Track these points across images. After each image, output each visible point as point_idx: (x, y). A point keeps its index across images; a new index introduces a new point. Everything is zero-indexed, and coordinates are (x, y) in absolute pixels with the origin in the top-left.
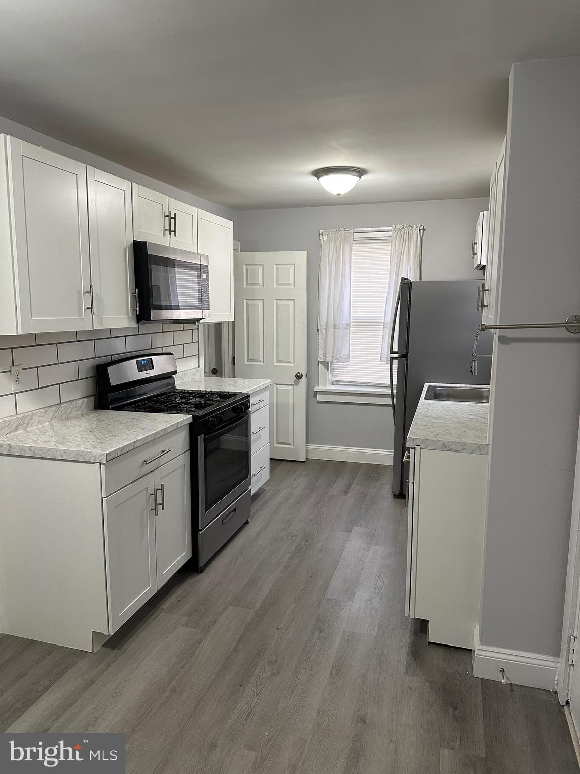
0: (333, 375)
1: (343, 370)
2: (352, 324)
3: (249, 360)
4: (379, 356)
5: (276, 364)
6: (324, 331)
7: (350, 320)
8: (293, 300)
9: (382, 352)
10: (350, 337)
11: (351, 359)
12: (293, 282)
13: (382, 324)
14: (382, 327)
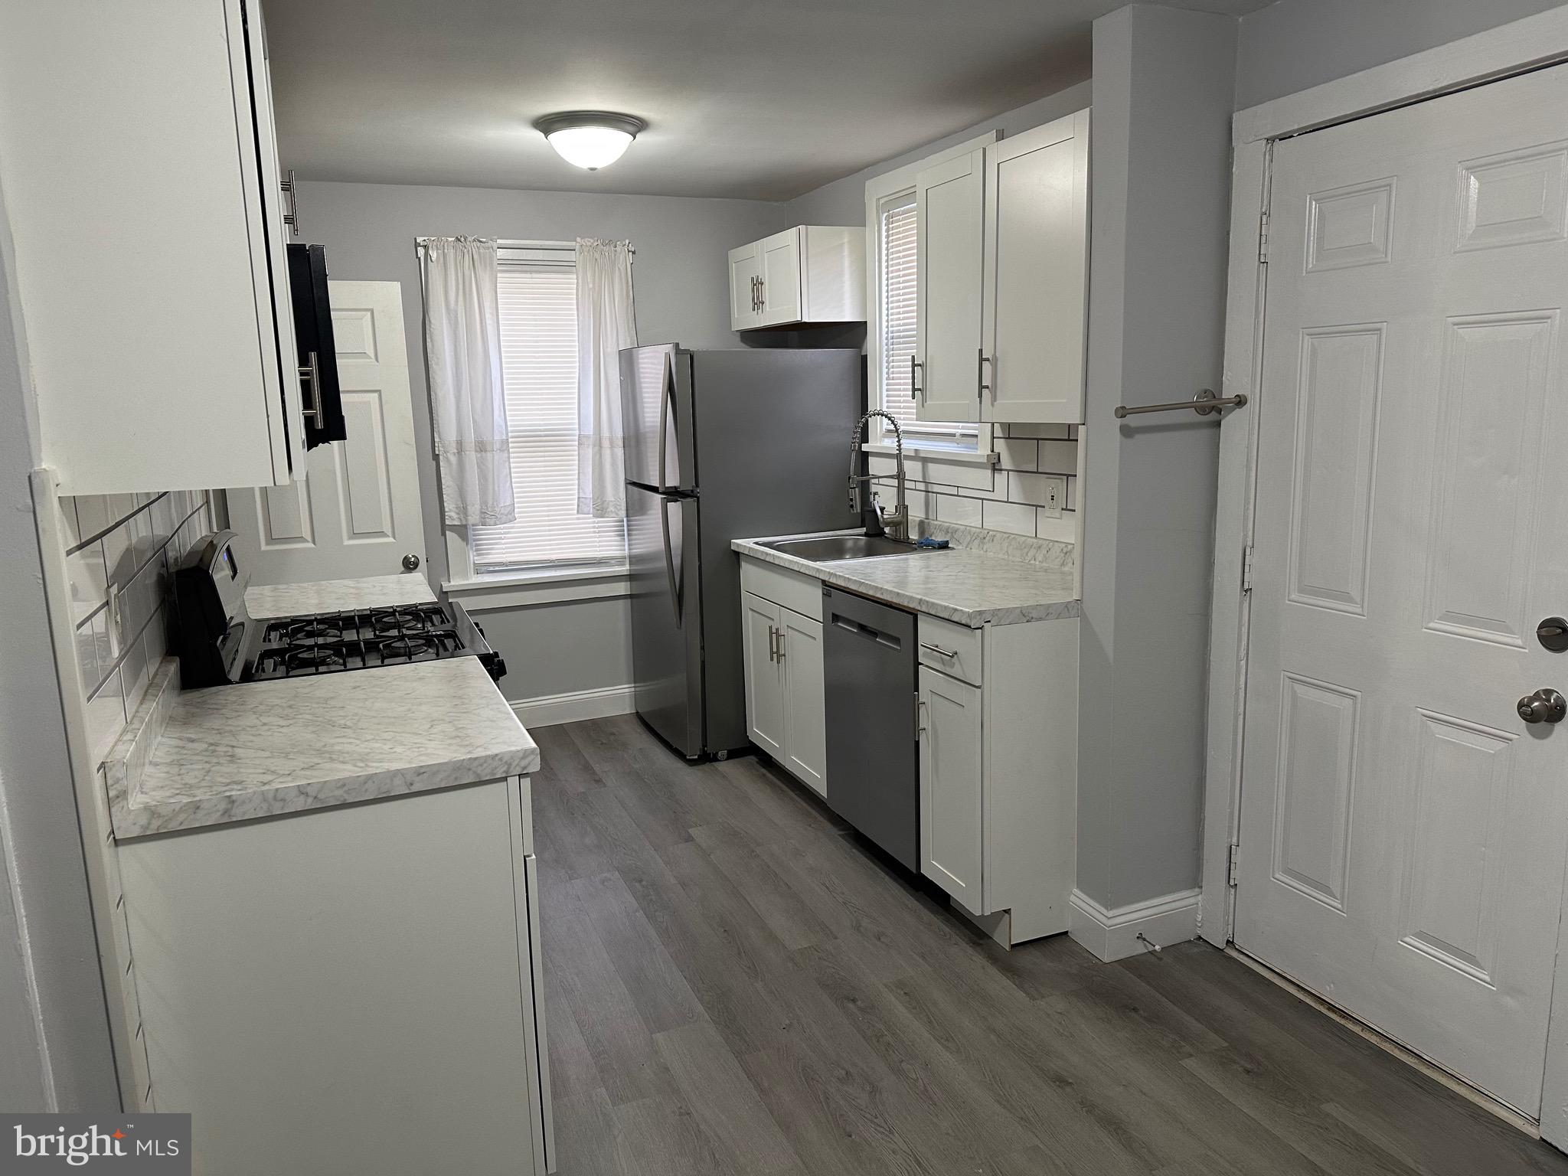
0: (479, 552)
1: (500, 538)
2: (510, 440)
3: (271, 540)
4: (576, 501)
5: (347, 542)
6: (453, 459)
7: (507, 434)
8: (380, 391)
9: (582, 495)
10: (510, 468)
11: (516, 516)
12: (372, 351)
13: (577, 438)
14: (577, 443)
